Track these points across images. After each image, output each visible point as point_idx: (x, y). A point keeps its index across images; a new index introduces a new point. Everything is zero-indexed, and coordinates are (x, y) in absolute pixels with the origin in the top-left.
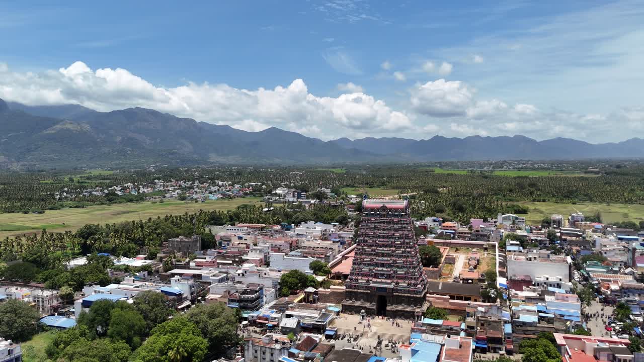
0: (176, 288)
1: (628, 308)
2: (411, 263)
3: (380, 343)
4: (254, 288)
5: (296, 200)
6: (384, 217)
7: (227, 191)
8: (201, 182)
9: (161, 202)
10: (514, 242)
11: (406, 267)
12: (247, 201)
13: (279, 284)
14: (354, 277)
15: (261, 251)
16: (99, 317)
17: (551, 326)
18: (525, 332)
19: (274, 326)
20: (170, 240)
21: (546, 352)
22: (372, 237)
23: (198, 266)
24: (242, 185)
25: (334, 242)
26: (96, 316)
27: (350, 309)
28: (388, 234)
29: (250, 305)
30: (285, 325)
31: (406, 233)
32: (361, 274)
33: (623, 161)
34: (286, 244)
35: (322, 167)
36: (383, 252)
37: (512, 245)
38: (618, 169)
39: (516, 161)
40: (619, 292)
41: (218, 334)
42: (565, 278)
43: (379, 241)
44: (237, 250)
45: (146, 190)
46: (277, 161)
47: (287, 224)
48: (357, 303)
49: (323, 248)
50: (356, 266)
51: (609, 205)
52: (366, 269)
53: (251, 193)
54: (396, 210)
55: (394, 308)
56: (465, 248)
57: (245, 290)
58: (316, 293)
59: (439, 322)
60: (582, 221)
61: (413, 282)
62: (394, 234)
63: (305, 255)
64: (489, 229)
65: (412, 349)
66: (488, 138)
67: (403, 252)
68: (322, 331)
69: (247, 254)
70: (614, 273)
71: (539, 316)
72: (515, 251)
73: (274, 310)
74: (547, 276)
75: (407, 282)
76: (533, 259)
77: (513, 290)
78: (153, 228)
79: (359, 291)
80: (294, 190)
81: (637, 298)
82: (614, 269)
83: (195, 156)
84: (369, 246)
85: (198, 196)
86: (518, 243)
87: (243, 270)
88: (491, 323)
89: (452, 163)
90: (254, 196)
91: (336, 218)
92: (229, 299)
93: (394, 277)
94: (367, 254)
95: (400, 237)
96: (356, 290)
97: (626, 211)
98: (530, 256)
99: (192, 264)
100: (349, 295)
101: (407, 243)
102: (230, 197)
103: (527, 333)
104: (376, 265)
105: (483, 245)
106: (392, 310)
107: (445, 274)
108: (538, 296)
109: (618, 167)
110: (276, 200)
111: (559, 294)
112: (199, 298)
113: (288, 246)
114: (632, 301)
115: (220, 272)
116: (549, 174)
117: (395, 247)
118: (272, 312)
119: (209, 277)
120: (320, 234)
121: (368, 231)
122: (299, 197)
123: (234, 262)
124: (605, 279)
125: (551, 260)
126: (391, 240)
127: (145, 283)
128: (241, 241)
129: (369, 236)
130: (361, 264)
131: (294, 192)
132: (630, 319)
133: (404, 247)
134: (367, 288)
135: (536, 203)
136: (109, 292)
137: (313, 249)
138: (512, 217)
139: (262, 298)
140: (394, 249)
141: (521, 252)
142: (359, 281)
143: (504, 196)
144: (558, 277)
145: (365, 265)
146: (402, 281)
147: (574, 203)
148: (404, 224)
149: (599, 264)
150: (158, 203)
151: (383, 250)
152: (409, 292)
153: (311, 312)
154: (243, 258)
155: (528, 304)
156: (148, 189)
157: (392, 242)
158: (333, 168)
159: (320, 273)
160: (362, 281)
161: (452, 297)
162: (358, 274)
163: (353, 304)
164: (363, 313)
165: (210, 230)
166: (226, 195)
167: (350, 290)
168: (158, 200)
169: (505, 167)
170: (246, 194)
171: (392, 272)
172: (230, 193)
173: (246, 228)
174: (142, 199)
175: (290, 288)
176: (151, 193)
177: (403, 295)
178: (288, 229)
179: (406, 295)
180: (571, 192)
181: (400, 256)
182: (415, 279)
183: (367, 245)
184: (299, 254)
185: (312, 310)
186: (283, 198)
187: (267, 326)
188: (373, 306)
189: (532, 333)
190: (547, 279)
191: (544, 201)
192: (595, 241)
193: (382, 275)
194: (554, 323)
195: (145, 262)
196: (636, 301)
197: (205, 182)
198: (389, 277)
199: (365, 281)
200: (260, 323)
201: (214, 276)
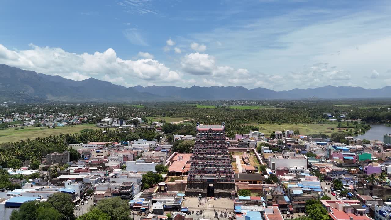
0: (69, 188)
1: (341, 182)
2: (228, 163)
3: (216, 214)
4: (128, 185)
5: (120, 125)
6: (210, 136)
7: (70, 120)
8: (48, 114)
9: (22, 128)
10: (266, 148)
11: (225, 166)
12: (85, 126)
13: (142, 181)
14: (192, 174)
15: (117, 160)
16: (28, 214)
17: (309, 195)
18: (299, 200)
19: (146, 209)
20: (48, 155)
21: (321, 211)
22: (203, 148)
23: (76, 172)
24: (78, 116)
25: (163, 152)
26: (26, 213)
27: (191, 194)
28: (213, 146)
29: (127, 196)
30: (156, 207)
31: (224, 145)
32: (197, 172)
33: (293, 101)
34: (130, 154)
35: (127, 104)
36: (210, 157)
37: (265, 149)
38: (292, 105)
39: (240, 101)
40: (331, 173)
41: (120, 218)
42: (305, 167)
43: (207, 151)
44: (97, 160)
45: (8, 120)
46: (95, 100)
47: (124, 141)
48: (195, 190)
49: (156, 156)
50: (194, 167)
51: (297, 125)
52: (200, 169)
53: (87, 122)
54: (218, 131)
55: (218, 191)
56: (237, 152)
57: (122, 187)
58: (166, 185)
59: (248, 198)
60: (293, 134)
61: (229, 175)
62: (216, 146)
63: (147, 161)
64: (247, 140)
65: (246, 217)
66: (223, 87)
67: (223, 157)
68: (179, 209)
69: (108, 163)
70: (322, 163)
71: (303, 190)
72: (269, 153)
73: (143, 198)
74: (296, 167)
75: (225, 175)
76: (287, 157)
77: (280, 176)
78: (30, 147)
79: (196, 182)
80: (117, 119)
81: (343, 176)
82: (322, 160)
83: (36, 96)
84: (202, 154)
85: (50, 124)
86: (269, 148)
87: (114, 173)
88: (278, 196)
89: (205, 101)
90: (89, 123)
91: (155, 137)
92: (112, 193)
93: (217, 172)
94: (201, 159)
95: (220, 148)
96: (194, 182)
97: (306, 128)
98: (285, 156)
99: (72, 171)
100: (190, 185)
101: (225, 151)
102: (72, 124)
103: (300, 200)
104: (206, 165)
105: (247, 150)
106: (217, 192)
107: (234, 169)
108: (294, 178)
109: (292, 104)
110: (105, 126)
111: (307, 177)
112: (85, 194)
113: (132, 156)
114: (341, 178)
115: (95, 176)
116: (259, 108)
117: (217, 154)
118: (143, 200)
119: (89, 179)
120: (149, 147)
121: (200, 145)
122: (122, 123)
123: (99, 168)
124: (321, 166)
125: (296, 158)
126: (215, 150)
127: (43, 186)
128: (99, 154)
129: (201, 148)
130: (196, 165)
131: (117, 120)
132: (344, 188)
133: (223, 154)
134: (201, 180)
135: (260, 124)
136: (20, 195)
137: (151, 157)
138: (258, 133)
139: (133, 191)
140: (217, 155)
141: (271, 153)
142: (196, 176)
143: (242, 120)
144: (302, 167)
145: (199, 166)
146: (222, 175)
147: (279, 124)
148: (222, 140)
149: (314, 158)
150: (20, 129)
151: (210, 156)
152: (227, 181)
153: (168, 198)
154: (106, 165)
155: (291, 183)
156: (9, 120)
157: (215, 151)
158: (134, 104)
159: (163, 173)
160: (198, 176)
161: (250, 182)
162: (195, 172)
163: (192, 191)
164: (200, 196)
165: (71, 147)
166: (70, 123)
167: (190, 182)
168: (19, 127)
169: (234, 104)
170: (84, 122)
171: (216, 169)
172: (72, 121)
173: (96, 145)
174: (7, 127)
175: (149, 183)
176: (12, 122)
177: (223, 183)
178: (127, 145)
179: (225, 183)
180: (275, 118)
181: (221, 159)
182: (230, 173)
183: (200, 154)
184: (143, 161)
185: (169, 196)
186: (110, 124)
187: (141, 209)
188: (205, 191)
189: (302, 200)
190: (297, 168)
191: (264, 123)
192: (306, 145)
193: (210, 171)
194: (311, 193)
195: (32, 172)
196: (343, 178)
197: (51, 114)
198: (215, 172)
199: (200, 176)
200: (136, 208)
201: (92, 178)
